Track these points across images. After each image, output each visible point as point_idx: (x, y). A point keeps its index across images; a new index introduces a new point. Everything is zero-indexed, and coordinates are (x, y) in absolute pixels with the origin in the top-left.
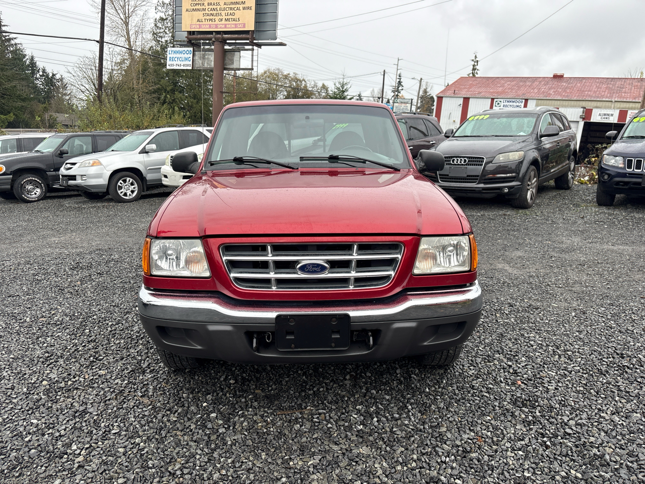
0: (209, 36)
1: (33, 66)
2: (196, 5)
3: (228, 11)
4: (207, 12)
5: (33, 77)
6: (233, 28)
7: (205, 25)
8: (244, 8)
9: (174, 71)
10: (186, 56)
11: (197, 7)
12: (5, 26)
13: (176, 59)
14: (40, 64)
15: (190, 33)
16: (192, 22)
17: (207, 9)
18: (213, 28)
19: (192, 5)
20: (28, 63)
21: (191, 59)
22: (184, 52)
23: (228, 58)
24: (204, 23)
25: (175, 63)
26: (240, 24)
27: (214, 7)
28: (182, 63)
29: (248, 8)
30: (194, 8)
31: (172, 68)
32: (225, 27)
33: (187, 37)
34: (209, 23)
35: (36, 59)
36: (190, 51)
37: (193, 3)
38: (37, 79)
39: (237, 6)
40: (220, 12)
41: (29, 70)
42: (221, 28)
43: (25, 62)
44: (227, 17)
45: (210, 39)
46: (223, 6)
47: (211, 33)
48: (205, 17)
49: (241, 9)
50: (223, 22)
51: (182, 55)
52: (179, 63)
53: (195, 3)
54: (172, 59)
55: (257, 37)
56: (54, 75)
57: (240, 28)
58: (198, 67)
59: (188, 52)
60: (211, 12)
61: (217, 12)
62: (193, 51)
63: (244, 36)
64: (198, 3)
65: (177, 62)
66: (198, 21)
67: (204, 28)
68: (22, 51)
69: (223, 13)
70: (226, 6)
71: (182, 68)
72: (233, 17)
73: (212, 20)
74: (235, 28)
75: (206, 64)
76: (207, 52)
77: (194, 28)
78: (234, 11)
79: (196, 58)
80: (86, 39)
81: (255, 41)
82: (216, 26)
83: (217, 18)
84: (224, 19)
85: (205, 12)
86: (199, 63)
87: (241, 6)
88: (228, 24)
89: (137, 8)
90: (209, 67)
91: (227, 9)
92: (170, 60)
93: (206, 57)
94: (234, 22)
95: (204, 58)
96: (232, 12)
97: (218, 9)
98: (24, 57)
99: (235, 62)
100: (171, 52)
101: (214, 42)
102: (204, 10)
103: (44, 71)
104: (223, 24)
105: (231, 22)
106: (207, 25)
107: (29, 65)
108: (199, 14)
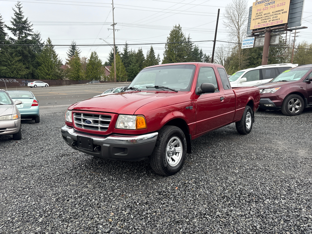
0: (263, 30)
1: (201, 54)
2: (258, 16)
3: (274, 16)
4: (263, 18)
5: (201, 58)
6: (276, 24)
7: (262, 25)
8: (283, 13)
9: (245, 49)
10: (251, 41)
11: (259, 17)
12: (190, 39)
13: (246, 44)
14: (204, 53)
15: (254, 30)
16: (255, 25)
17: (263, 17)
18: (265, 26)
19: (256, 17)
20: (199, 52)
21: (253, 42)
22: (250, 40)
23: (272, 39)
24: (261, 24)
25: (245, 45)
26: (279, 21)
27: (267, 15)
28: (249, 45)
29: (285, 12)
30: (257, 18)
31: (244, 48)
32: (272, 24)
33: (252, 32)
34: (263, 23)
35: (202, 51)
36: (254, 39)
37: (257, 15)
38: (202, 59)
39: (279, 12)
40: (269, 17)
41: (199, 55)
42: (269, 25)
43: (198, 52)
44: (273, 19)
45: (263, 31)
46: (271, 14)
47: (264, 28)
48: (262, 21)
49: (281, 13)
50: (271, 22)
51: (249, 41)
52: (247, 45)
53: (258, 15)
54: (244, 44)
55: (290, 26)
56: (209, 56)
57: (280, 23)
58: (257, 46)
59: (252, 40)
60: (265, 18)
61: (268, 17)
62: (255, 38)
63: (282, 27)
64: (259, 15)
65: (246, 45)
66: (258, 23)
67: (261, 26)
68: (198, 48)
69: (271, 17)
70: (273, 14)
71: (249, 47)
72: (276, 18)
73: (265, 22)
74: (277, 23)
75: (261, 44)
76: (262, 38)
77: (256, 27)
78: (277, 15)
79: (256, 41)
80: (208, 41)
81: (288, 29)
82: (267, 24)
83: (268, 20)
84: (271, 20)
85: (262, 19)
86: (257, 44)
87: (281, 12)
88: (273, 22)
89: (244, 22)
90: (262, 45)
91: (274, 15)
92: (243, 44)
93: (261, 40)
94: (277, 21)
95: (260, 41)
96: (276, 16)
97: (269, 16)
98: (198, 50)
99: (276, 41)
100: (244, 41)
101: (265, 32)
102: (262, 18)
103: (205, 55)
104: (271, 23)
105: (275, 21)
106: (263, 24)
107: (199, 53)
108: (259, 21)
